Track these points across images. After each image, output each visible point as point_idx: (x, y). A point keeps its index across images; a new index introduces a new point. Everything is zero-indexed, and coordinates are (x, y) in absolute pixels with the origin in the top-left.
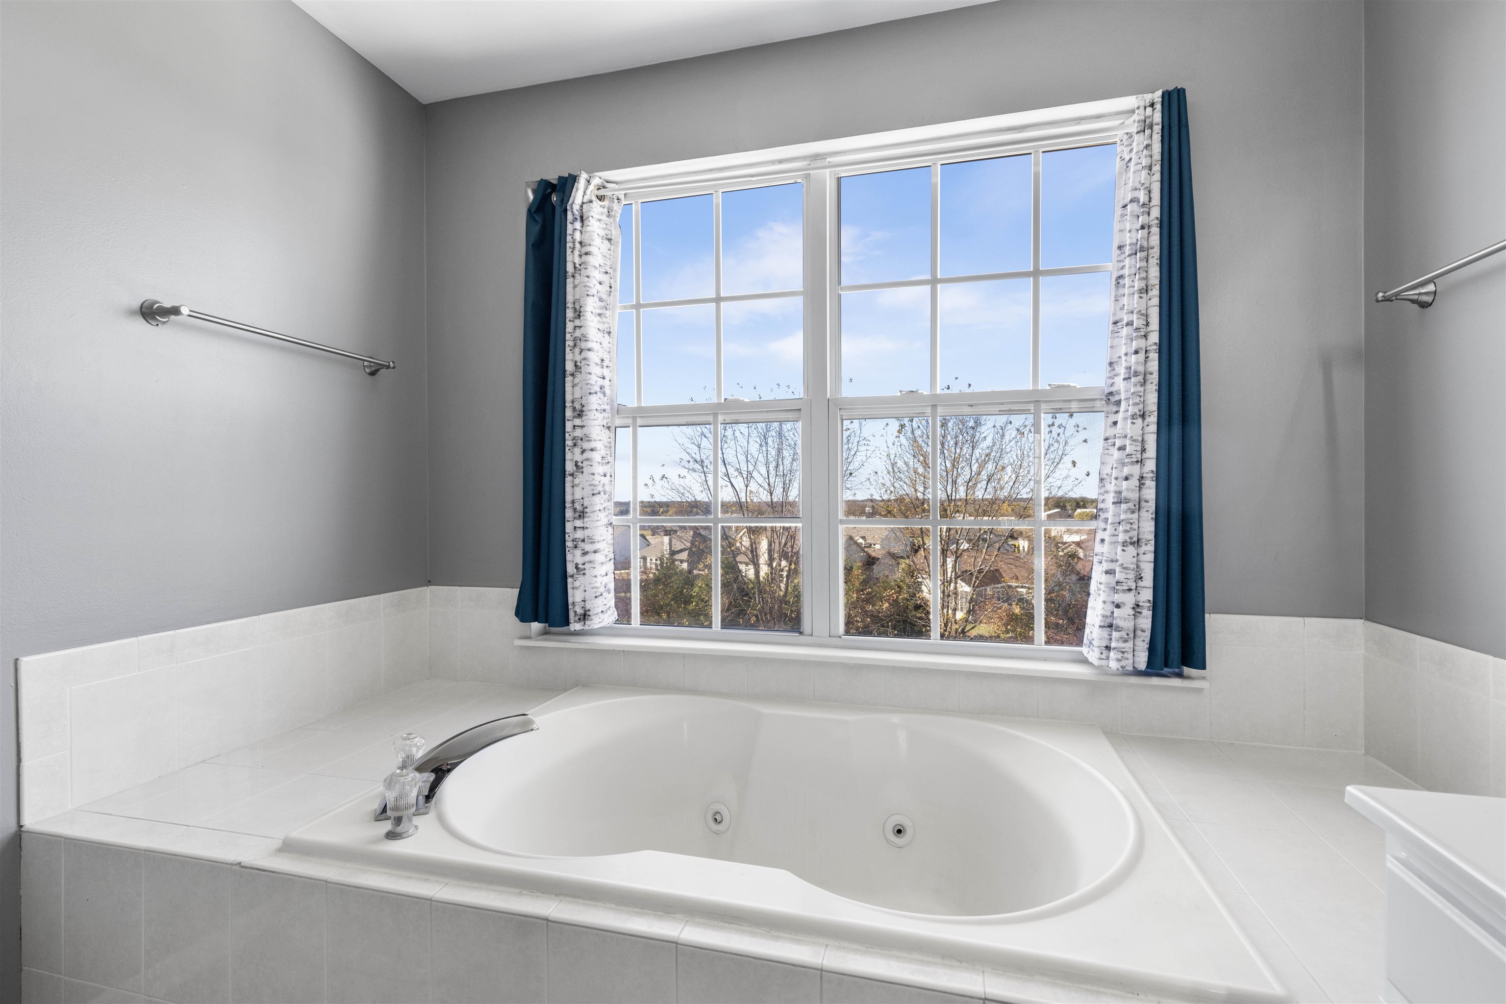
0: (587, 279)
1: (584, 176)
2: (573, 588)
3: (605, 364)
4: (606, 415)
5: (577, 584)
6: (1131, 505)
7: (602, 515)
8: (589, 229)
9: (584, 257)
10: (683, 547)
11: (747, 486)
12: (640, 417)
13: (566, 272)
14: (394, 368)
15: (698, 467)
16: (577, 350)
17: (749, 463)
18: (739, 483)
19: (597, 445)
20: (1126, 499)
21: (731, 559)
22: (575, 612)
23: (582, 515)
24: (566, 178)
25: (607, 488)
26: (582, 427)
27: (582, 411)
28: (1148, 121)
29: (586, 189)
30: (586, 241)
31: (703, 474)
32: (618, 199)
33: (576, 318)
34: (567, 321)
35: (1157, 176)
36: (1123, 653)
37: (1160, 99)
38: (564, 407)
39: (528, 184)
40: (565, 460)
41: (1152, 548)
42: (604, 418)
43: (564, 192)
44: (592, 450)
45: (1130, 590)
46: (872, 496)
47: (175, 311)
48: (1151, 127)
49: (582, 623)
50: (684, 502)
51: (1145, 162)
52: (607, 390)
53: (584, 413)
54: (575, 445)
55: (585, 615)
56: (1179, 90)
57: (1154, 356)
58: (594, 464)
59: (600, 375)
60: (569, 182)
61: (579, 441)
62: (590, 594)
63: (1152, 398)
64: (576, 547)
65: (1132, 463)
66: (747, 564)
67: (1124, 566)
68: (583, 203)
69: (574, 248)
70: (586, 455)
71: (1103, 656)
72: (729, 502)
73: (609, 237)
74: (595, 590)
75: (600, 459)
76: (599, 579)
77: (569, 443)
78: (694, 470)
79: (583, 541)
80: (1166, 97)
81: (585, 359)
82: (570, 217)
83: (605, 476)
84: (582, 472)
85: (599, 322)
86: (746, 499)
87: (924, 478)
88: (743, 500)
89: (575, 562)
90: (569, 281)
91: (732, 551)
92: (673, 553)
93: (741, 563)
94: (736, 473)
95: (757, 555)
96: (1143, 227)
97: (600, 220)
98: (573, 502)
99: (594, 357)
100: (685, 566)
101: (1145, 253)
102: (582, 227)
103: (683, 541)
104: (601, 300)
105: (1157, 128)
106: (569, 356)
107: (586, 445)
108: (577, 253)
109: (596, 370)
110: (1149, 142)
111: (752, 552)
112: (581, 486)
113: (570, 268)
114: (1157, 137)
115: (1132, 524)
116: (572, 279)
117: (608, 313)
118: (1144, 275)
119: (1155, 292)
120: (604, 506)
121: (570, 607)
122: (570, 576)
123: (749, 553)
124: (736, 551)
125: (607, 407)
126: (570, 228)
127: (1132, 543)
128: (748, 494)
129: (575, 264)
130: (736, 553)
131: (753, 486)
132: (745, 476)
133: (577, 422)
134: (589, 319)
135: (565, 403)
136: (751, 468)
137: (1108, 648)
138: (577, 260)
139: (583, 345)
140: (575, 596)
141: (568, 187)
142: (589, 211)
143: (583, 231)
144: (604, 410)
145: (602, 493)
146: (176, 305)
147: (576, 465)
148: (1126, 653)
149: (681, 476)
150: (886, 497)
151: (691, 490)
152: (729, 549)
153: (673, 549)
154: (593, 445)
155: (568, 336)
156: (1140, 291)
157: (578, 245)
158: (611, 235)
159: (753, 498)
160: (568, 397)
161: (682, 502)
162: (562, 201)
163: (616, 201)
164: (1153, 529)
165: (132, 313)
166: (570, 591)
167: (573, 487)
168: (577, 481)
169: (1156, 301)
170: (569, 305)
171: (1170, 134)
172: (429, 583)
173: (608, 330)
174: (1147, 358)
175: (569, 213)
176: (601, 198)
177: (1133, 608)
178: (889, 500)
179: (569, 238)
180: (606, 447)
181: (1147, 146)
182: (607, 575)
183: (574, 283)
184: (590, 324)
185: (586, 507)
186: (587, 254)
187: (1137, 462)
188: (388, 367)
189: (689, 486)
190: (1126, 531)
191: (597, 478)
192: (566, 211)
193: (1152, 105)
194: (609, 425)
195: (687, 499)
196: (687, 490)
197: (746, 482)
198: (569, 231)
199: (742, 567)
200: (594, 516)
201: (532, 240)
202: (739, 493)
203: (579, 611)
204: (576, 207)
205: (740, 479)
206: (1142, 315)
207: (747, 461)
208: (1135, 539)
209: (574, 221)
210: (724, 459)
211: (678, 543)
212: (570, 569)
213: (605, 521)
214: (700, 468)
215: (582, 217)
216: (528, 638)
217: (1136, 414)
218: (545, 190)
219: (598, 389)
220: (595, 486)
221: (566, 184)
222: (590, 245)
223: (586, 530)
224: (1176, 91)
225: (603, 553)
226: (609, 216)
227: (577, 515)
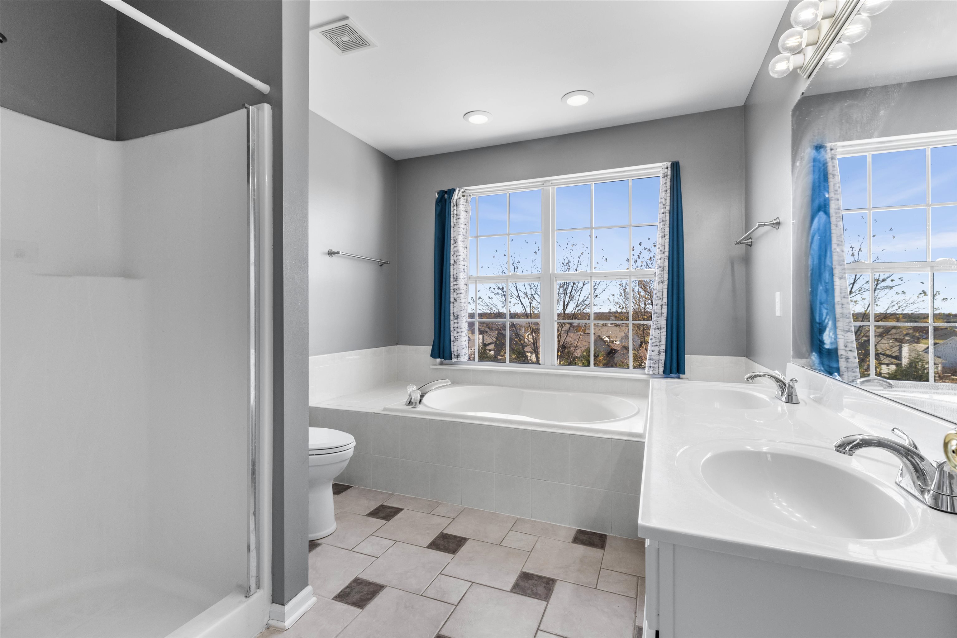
0: (459, 228)
1: (458, 189)
2: (454, 346)
3: (465, 260)
4: (465, 280)
5: (455, 344)
6: (657, 315)
7: (464, 318)
8: (459, 209)
9: (457, 220)
10: (491, 341)
11: (531, 304)
12: (479, 280)
13: (451, 226)
14: (389, 263)
15: (500, 291)
16: (455, 256)
17: (532, 289)
18: (526, 302)
19: (463, 291)
20: (656, 312)
21: (521, 349)
22: (454, 354)
23: (457, 318)
24: (451, 190)
25: (466, 308)
26: (457, 285)
27: (457, 279)
28: (666, 174)
29: (458, 193)
30: (458, 214)
31: (504, 296)
32: (470, 196)
33: (454, 243)
34: (451, 244)
35: (669, 195)
36: (654, 368)
37: (670, 166)
38: (450, 277)
39: (436, 192)
40: (450, 297)
41: (665, 330)
42: (465, 281)
43: (450, 195)
44: (461, 293)
45: (657, 345)
46: (610, 310)
47: (338, 253)
48: (667, 176)
49: (457, 359)
50: (492, 313)
51: (664, 189)
52: (466, 270)
53: (458, 280)
54: (454, 292)
55: (458, 356)
56: (676, 163)
57: (667, 261)
58: (461, 299)
59: (463, 265)
60: (452, 191)
61: (456, 290)
62: (460, 348)
63: (666, 276)
64: (455, 330)
65: (658, 299)
66: (532, 353)
67: (655, 337)
68: (457, 199)
69: (454, 217)
70: (458, 295)
71: (649, 370)
72: (520, 313)
73: (466, 210)
74: (462, 346)
75: (463, 297)
76: (463, 342)
77: (452, 291)
78: (498, 294)
79: (457, 328)
80: (672, 165)
81: (458, 259)
82: (452, 205)
83: (465, 303)
84: (457, 302)
85: (463, 244)
86: (530, 312)
87: (645, 298)
88: (529, 312)
89: (454, 336)
90: (452, 229)
91: (522, 343)
92: (485, 345)
93: (527, 352)
94: (524, 296)
95: (537, 346)
96: (663, 213)
97: (463, 205)
98: (453, 313)
99: (461, 258)
100: (492, 353)
101: (664, 223)
102: (457, 208)
103: (491, 337)
104: (463, 235)
105: (669, 177)
106: (452, 258)
107: (458, 292)
108: (455, 218)
109: (462, 263)
110: (666, 182)
111: (534, 344)
112: (456, 307)
113: (452, 224)
114: (669, 180)
115: (658, 321)
116: (453, 228)
117: (466, 240)
118: (663, 231)
119: (667, 237)
120: (465, 314)
121: (452, 353)
122: (452, 341)
123: (532, 346)
124: (524, 344)
125: (466, 277)
126: (452, 209)
127: (658, 329)
128: (531, 309)
129: (454, 223)
130: (524, 346)
131: (534, 304)
132: (529, 297)
133: (455, 283)
134: (459, 244)
135: (450, 275)
136: (533, 293)
137: (650, 367)
138: (455, 221)
139: (457, 254)
140: (454, 348)
141: (452, 193)
142: (459, 202)
143: (457, 210)
144: (465, 278)
145: (464, 310)
146: (338, 251)
147: (455, 299)
148: (655, 368)
149: (490, 298)
150: (619, 310)
151: (496, 306)
152: (519, 343)
153: (485, 342)
154: (461, 291)
155: (451, 250)
156: (662, 237)
157: (455, 216)
158: (467, 210)
159: (534, 311)
160: (452, 273)
161: (491, 313)
162: (449, 198)
163: (469, 196)
164: (666, 323)
165: (325, 254)
166: (452, 347)
167: (453, 307)
168: (455, 305)
169: (668, 240)
170: (452, 238)
171: (673, 179)
172: (397, 344)
173: (466, 247)
174: (664, 261)
175: (452, 203)
176: (463, 196)
177: (658, 352)
178: (621, 313)
179: (452, 213)
180: (465, 292)
181: (665, 183)
182: (465, 341)
183: (454, 230)
184: (460, 246)
185: (458, 315)
186: (458, 219)
187: (660, 299)
188: (387, 263)
189: (495, 304)
190: (656, 324)
191: (463, 304)
192: (451, 202)
193: (667, 168)
194: (466, 283)
195: (494, 311)
196: (494, 306)
197: (530, 301)
198: (452, 210)
199: (529, 355)
200: (461, 319)
201: (437, 213)
202: (526, 308)
203: (456, 354)
204: (455, 201)
205: (526, 299)
206: (663, 245)
207: (531, 288)
208: (659, 327)
209: (454, 206)
210: (516, 287)
211: (488, 338)
212: (452, 338)
213: (465, 321)
214: (502, 292)
215: (456, 204)
216: (435, 365)
217: (660, 282)
218: (443, 193)
219: (463, 270)
220: (462, 307)
221: (451, 192)
222: (460, 215)
223: (458, 324)
224: (675, 163)
225: (464, 332)
226: (466, 202)
227: (455, 318)
